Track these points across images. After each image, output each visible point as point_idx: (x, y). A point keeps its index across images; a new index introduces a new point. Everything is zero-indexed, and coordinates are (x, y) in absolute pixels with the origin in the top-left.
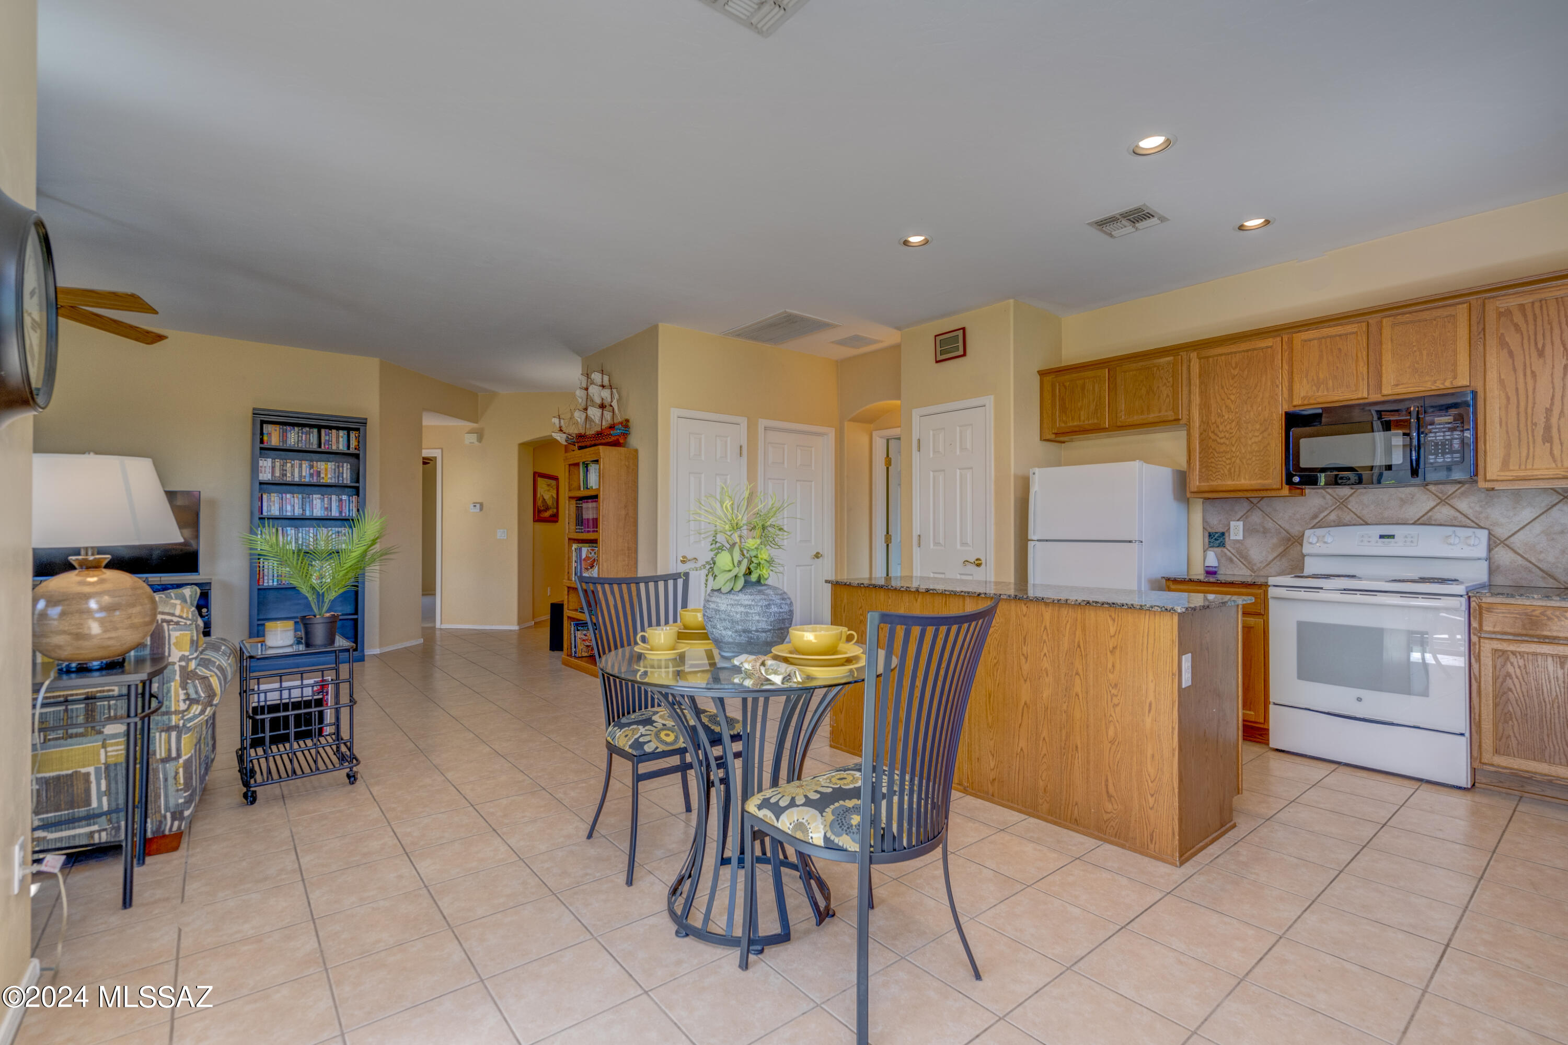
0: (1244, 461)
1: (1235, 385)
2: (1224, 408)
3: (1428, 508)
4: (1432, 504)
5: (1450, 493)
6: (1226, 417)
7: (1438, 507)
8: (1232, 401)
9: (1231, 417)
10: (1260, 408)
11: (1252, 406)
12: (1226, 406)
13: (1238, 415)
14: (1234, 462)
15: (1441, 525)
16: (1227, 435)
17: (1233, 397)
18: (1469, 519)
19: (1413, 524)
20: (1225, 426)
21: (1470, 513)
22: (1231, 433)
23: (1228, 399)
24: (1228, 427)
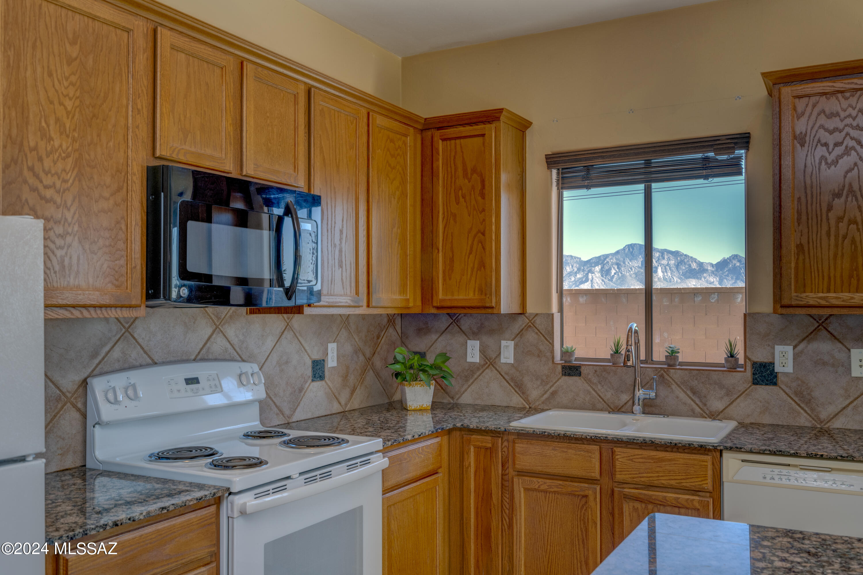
0: (87, 246)
1: (73, 79)
2: (52, 122)
3: (207, 337)
4: (209, 331)
5: (223, 317)
6: (57, 143)
7: (214, 336)
8: (68, 113)
9: (64, 147)
10: (111, 144)
11: (99, 135)
12: (57, 120)
13: (77, 145)
14: (69, 246)
15: (216, 360)
16: (58, 184)
17: (69, 104)
18: (235, 350)
19: (195, 360)
20: (55, 163)
21: (235, 341)
22: (65, 181)
23: (61, 104)
24: (60, 165)
